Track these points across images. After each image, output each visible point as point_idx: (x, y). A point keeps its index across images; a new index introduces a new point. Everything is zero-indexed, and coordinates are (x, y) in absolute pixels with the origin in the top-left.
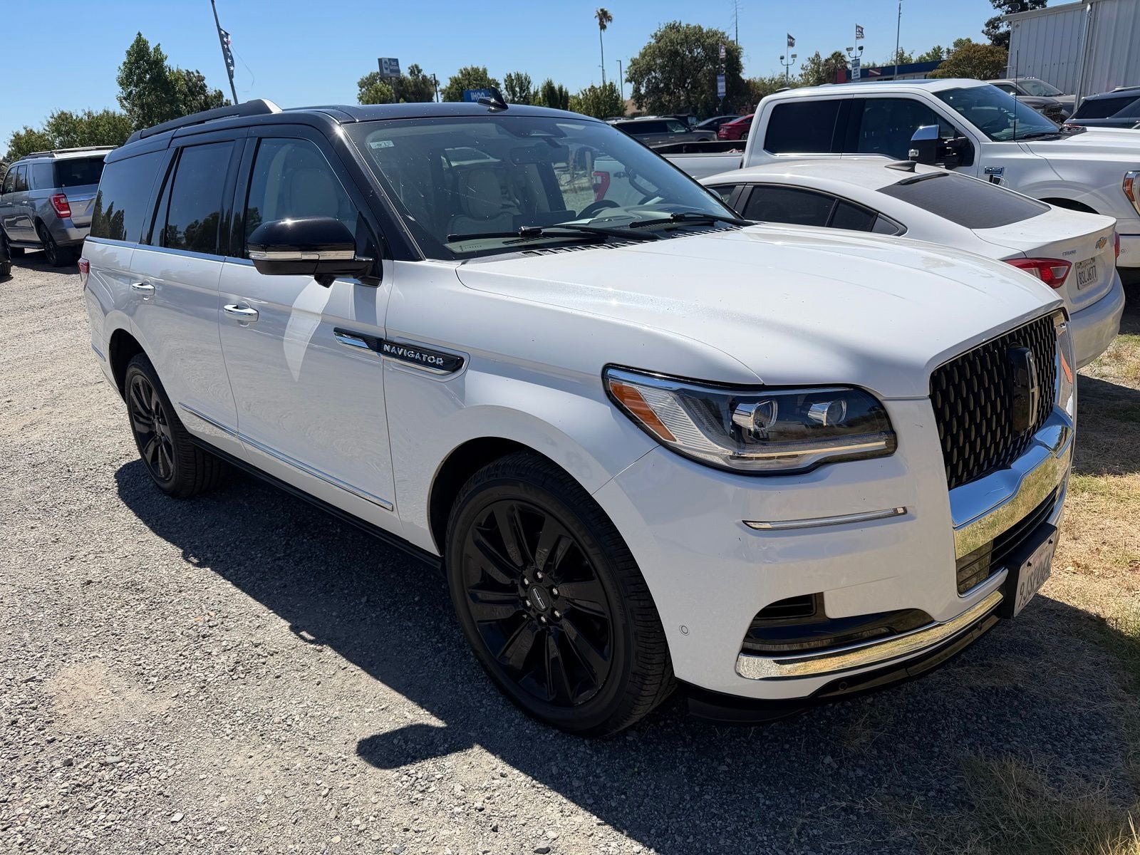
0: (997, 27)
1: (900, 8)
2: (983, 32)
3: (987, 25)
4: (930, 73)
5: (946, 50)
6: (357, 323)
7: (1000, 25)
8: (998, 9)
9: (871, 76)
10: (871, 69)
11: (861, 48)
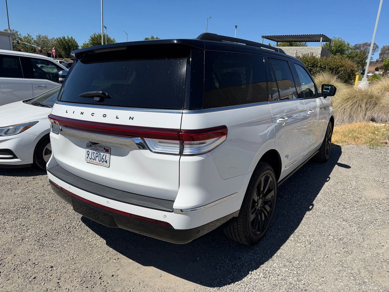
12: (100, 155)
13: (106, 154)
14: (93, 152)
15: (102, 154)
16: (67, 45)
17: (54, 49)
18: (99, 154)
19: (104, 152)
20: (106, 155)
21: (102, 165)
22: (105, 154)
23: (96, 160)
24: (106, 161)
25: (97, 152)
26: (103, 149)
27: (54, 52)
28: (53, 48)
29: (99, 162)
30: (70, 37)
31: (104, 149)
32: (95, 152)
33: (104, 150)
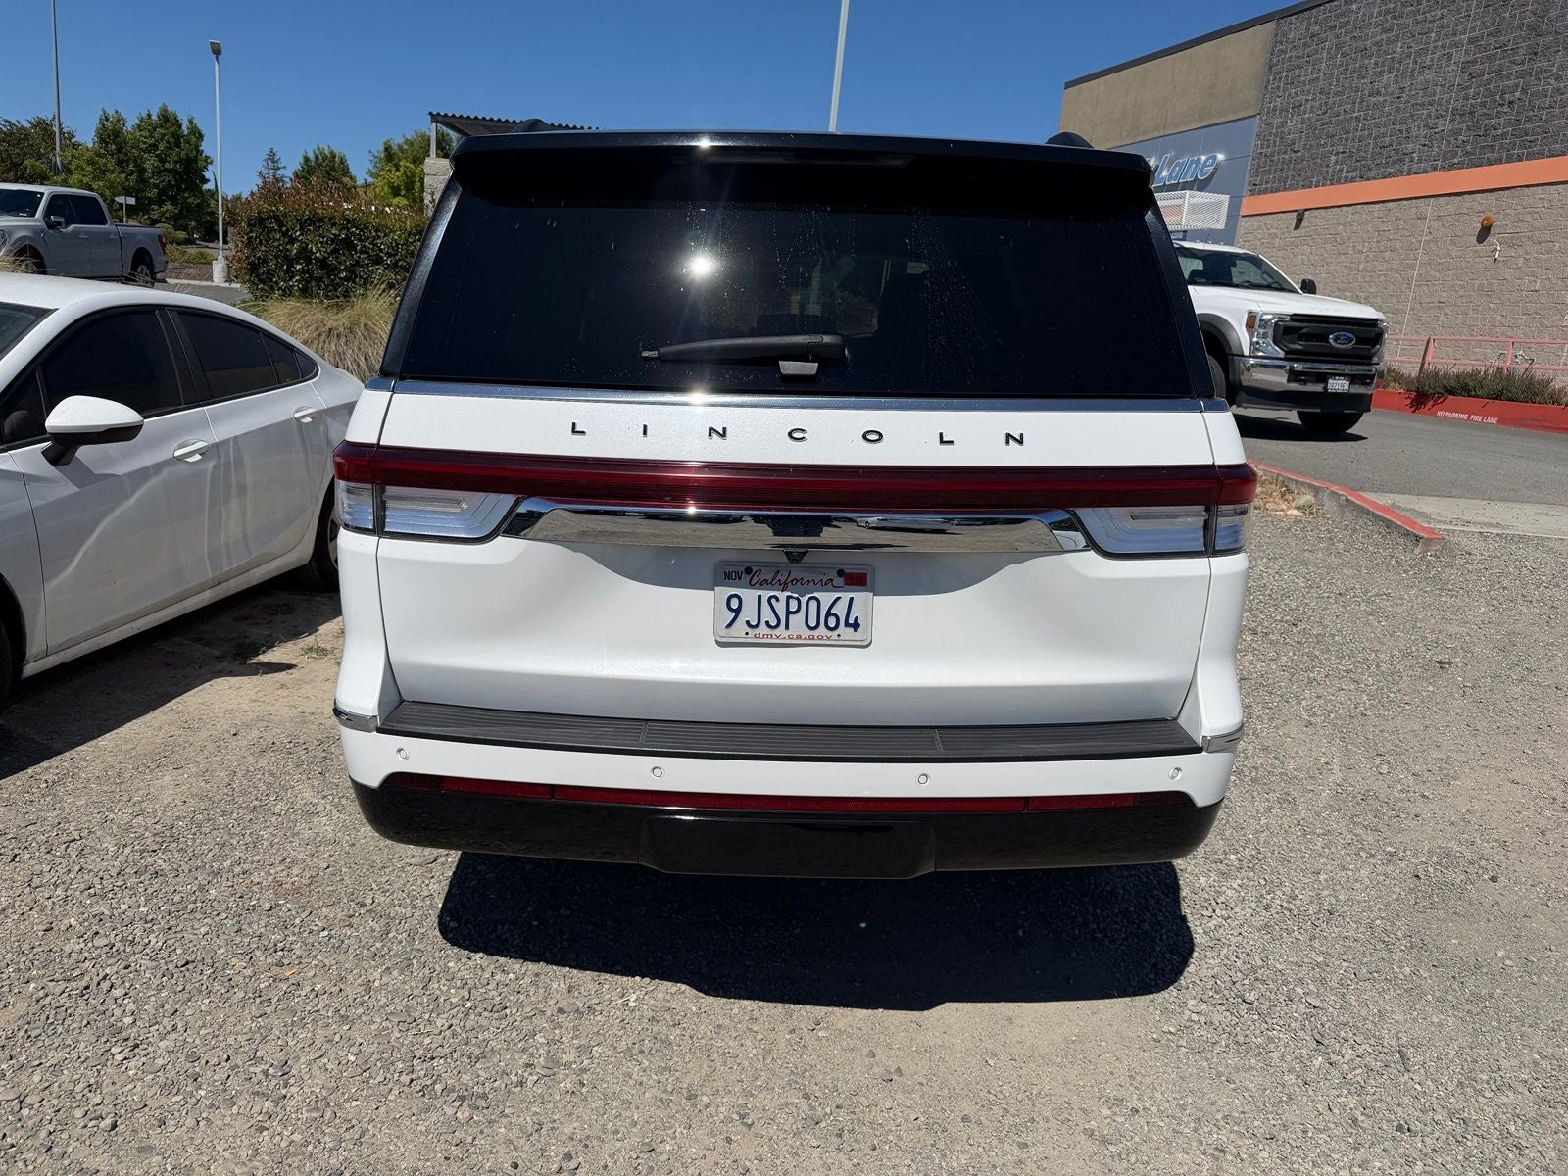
12: (813, 604)
13: (851, 595)
14: (766, 594)
15: (826, 598)
18: (804, 600)
19: (837, 589)
20: (851, 599)
21: (827, 642)
22: (846, 596)
23: (787, 628)
24: (851, 621)
25: (789, 594)
26: (833, 574)
29: (807, 633)
31: (841, 573)
32: (783, 595)
33: (839, 581)
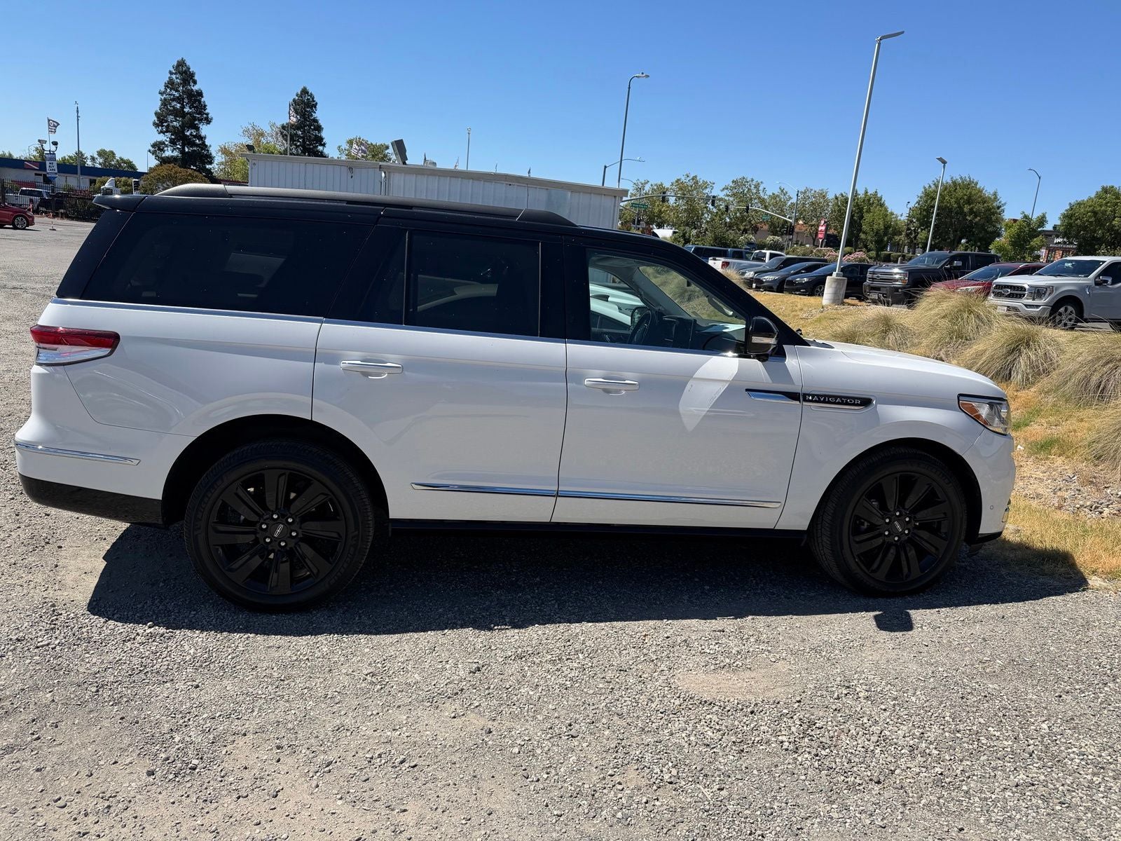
0: (163, 150)
1: (78, 111)
2: (149, 151)
3: (153, 146)
4: (99, 178)
5: (89, 157)
6: (774, 384)
7: (166, 149)
8: (162, 134)
9: (25, 169)
10: (28, 161)
11: (55, 143)
16: (857, 213)
17: (825, 222)
27: (821, 231)
28: (823, 222)
30: (871, 192)
